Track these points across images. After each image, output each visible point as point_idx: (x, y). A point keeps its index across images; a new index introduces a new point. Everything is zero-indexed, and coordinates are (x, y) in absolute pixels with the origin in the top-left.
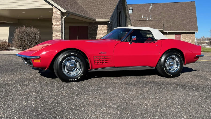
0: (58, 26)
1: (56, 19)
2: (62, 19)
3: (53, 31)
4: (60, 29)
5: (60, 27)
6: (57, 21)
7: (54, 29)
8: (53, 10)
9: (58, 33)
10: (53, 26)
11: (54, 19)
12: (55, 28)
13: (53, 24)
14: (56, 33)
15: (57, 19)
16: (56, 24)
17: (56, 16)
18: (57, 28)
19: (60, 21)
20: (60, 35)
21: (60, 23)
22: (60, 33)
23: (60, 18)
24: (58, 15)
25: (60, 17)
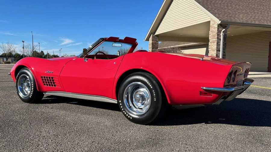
0: (214, 42)
1: (212, 34)
2: (221, 33)
3: (209, 50)
4: (216, 46)
5: (216, 43)
6: (214, 36)
7: (210, 47)
8: (211, 23)
9: (213, 52)
10: (209, 43)
11: (211, 34)
12: (211, 45)
13: (210, 40)
14: (212, 52)
15: (214, 34)
16: (212, 40)
17: (213, 30)
18: (213, 45)
19: (216, 36)
20: (216, 55)
21: (216, 39)
22: (216, 52)
23: (217, 32)
24: (215, 28)
25: (217, 30)
